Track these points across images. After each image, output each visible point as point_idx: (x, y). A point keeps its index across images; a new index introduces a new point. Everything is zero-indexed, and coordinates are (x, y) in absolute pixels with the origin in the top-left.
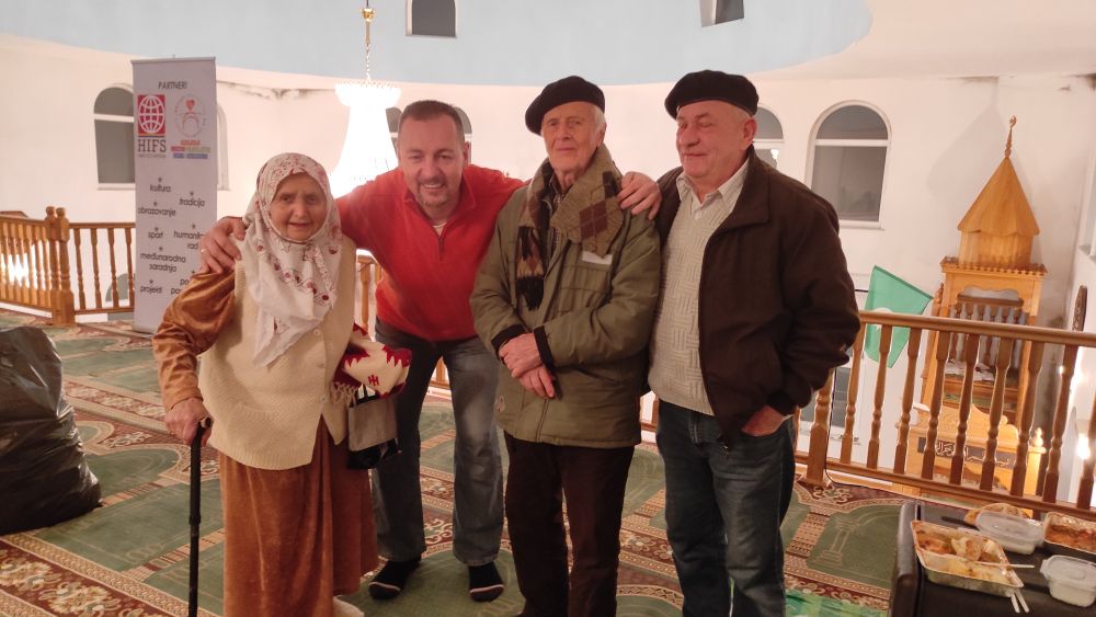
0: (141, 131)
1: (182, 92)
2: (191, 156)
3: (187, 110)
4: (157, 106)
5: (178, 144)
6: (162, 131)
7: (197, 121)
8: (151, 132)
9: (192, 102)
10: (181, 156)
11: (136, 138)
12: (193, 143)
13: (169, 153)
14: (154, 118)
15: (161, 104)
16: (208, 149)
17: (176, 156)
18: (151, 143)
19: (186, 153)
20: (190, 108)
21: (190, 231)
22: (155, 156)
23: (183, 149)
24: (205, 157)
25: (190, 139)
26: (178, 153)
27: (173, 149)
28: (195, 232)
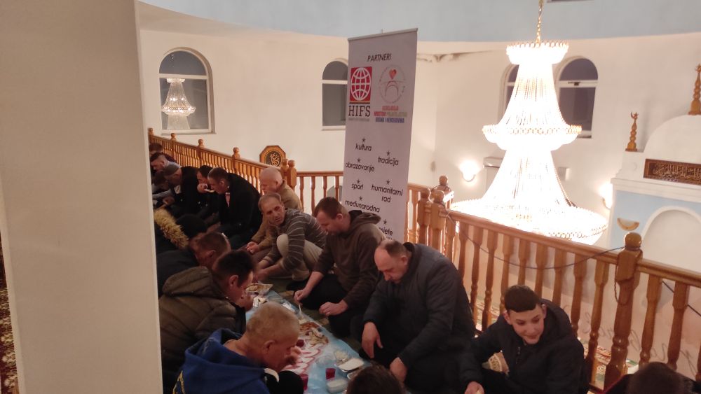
0: (352, 98)
1: (387, 62)
2: (390, 120)
3: (390, 79)
4: (365, 77)
5: (380, 109)
6: (368, 98)
7: (398, 89)
8: (359, 99)
9: (395, 71)
10: (382, 120)
11: (348, 104)
12: (393, 108)
13: (372, 117)
14: (363, 87)
15: (369, 74)
16: (405, 115)
17: (378, 120)
18: (359, 108)
19: (387, 117)
20: (392, 78)
21: (385, 186)
22: (362, 120)
23: (384, 114)
24: (402, 121)
25: (391, 105)
26: (380, 117)
27: (376, 113)
28: (388, 187)
